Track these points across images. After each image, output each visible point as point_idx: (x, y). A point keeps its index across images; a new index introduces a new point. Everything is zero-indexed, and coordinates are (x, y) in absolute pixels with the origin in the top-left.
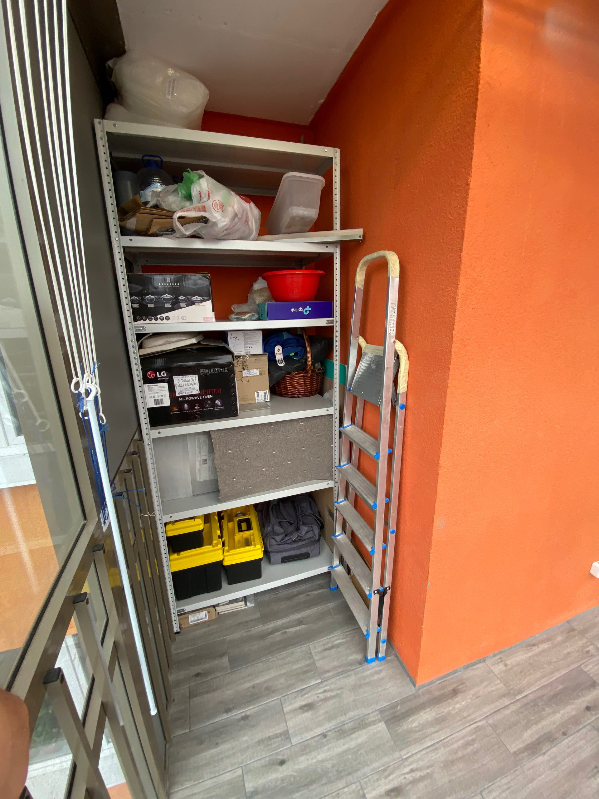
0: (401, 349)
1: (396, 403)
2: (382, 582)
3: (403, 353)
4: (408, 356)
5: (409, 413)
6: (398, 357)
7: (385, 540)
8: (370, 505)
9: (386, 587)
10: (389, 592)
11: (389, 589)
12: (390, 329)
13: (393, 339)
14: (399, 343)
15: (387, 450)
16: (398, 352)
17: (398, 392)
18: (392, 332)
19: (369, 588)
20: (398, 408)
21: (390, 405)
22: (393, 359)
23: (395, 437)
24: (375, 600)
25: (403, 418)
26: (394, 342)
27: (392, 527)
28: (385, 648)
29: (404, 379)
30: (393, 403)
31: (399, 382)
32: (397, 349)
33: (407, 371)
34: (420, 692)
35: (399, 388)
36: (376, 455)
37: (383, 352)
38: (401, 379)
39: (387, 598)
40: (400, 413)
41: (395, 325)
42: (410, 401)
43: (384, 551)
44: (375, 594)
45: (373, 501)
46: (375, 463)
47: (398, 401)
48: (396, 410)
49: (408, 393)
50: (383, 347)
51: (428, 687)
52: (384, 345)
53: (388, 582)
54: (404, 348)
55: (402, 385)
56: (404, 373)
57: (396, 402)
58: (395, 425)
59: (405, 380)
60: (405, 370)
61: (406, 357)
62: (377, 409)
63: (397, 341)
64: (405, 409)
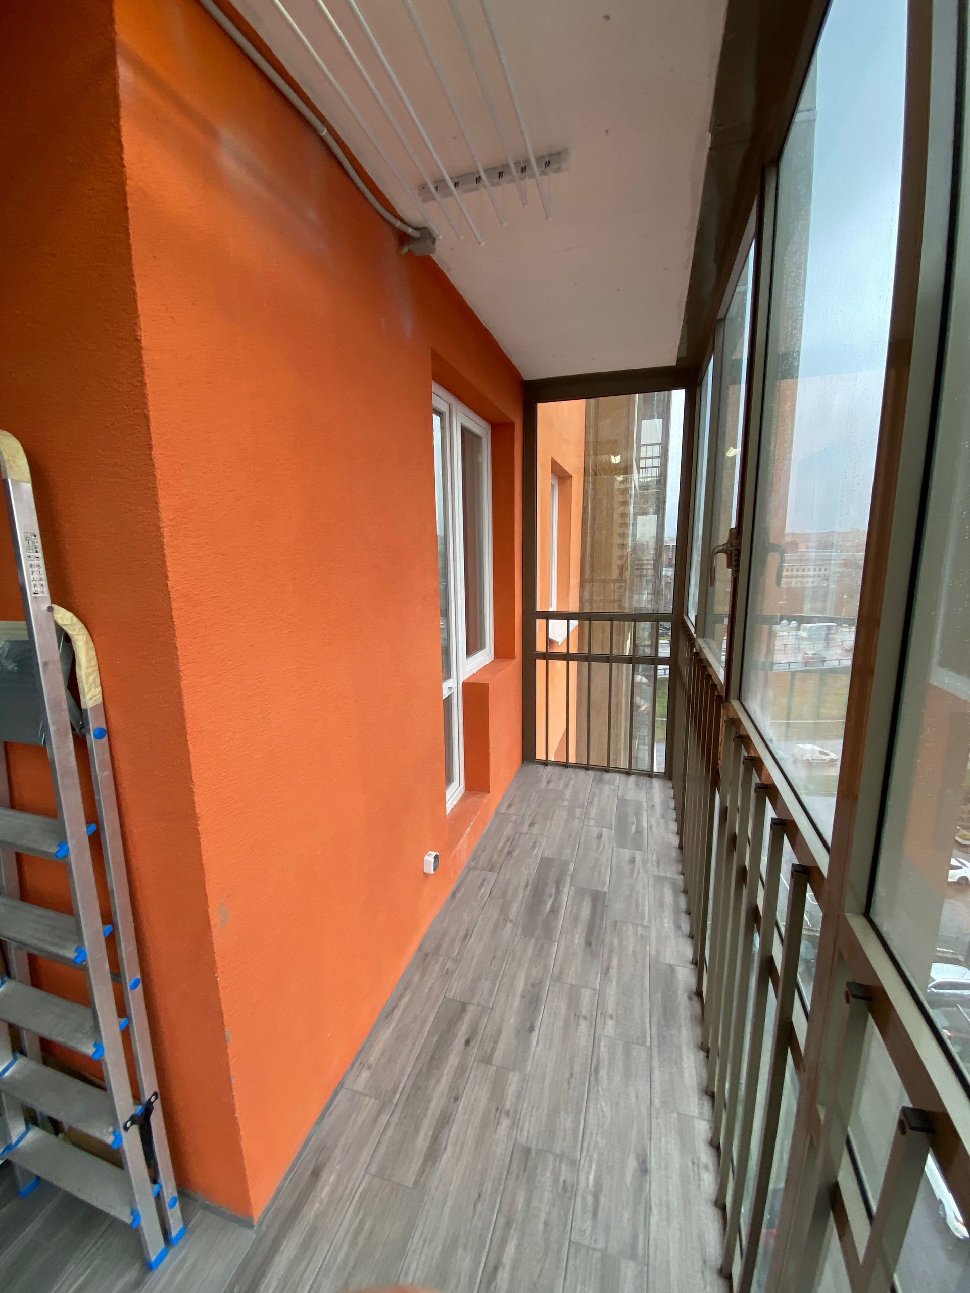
0: (70, 623)
1: (83, 731)
2: (137, 1096)
3: (77, 630)
4: (90, 635)
5: (118, 743)
6: (65, 639)
7: (122, 1010)
8: (68, 959)
9: (147, 1099)
10: (157, 1105)
11: (156, 1098)
12: (33, 583)
13: (47, 603)
14: (63, 610)
15: (84, 829)
16: (64, 627)
17: (83, 706)
18: (39, 589)
19: (111, 1129)
20: (91, 739)
21: (71, 736)
22: (56, 645)
23: (97, 797)
24: (131, 1143)
25: (107, 756)
26: (50, 609)
27: (131, 973)
28: (179, 1214)
29: (91, 679)
30: (77, 730)
31: (80, 686)
32: (60, 622)
33: (94, 662)
34: (264, 1228)
35: (84, 697)
36: (59, 851)
37: (26, 633)
38: (84, 681)
39: (157, 1121)
40: (98, 748)
41: (44, 576)
42: (113, 721)
43: (126, 1034)
44: (126, 1129)
45: (75, 946)
46: (62, 866)
47: (88, 723)
48: (89, 745)
49: (107, 704)
50: (24, 623)
51: (275, 1205)
52: (26, 617)
53: (149, 1086)
54: (75, 619)
55: (90, 691)
56: (88, 667)
57: (82, 727)
58: (93, 774)
59: (94, 682)
60: (89, 661)
61: (85, 637)
62: (41, 752)
63: (56, 607)
64: (107, 735)
